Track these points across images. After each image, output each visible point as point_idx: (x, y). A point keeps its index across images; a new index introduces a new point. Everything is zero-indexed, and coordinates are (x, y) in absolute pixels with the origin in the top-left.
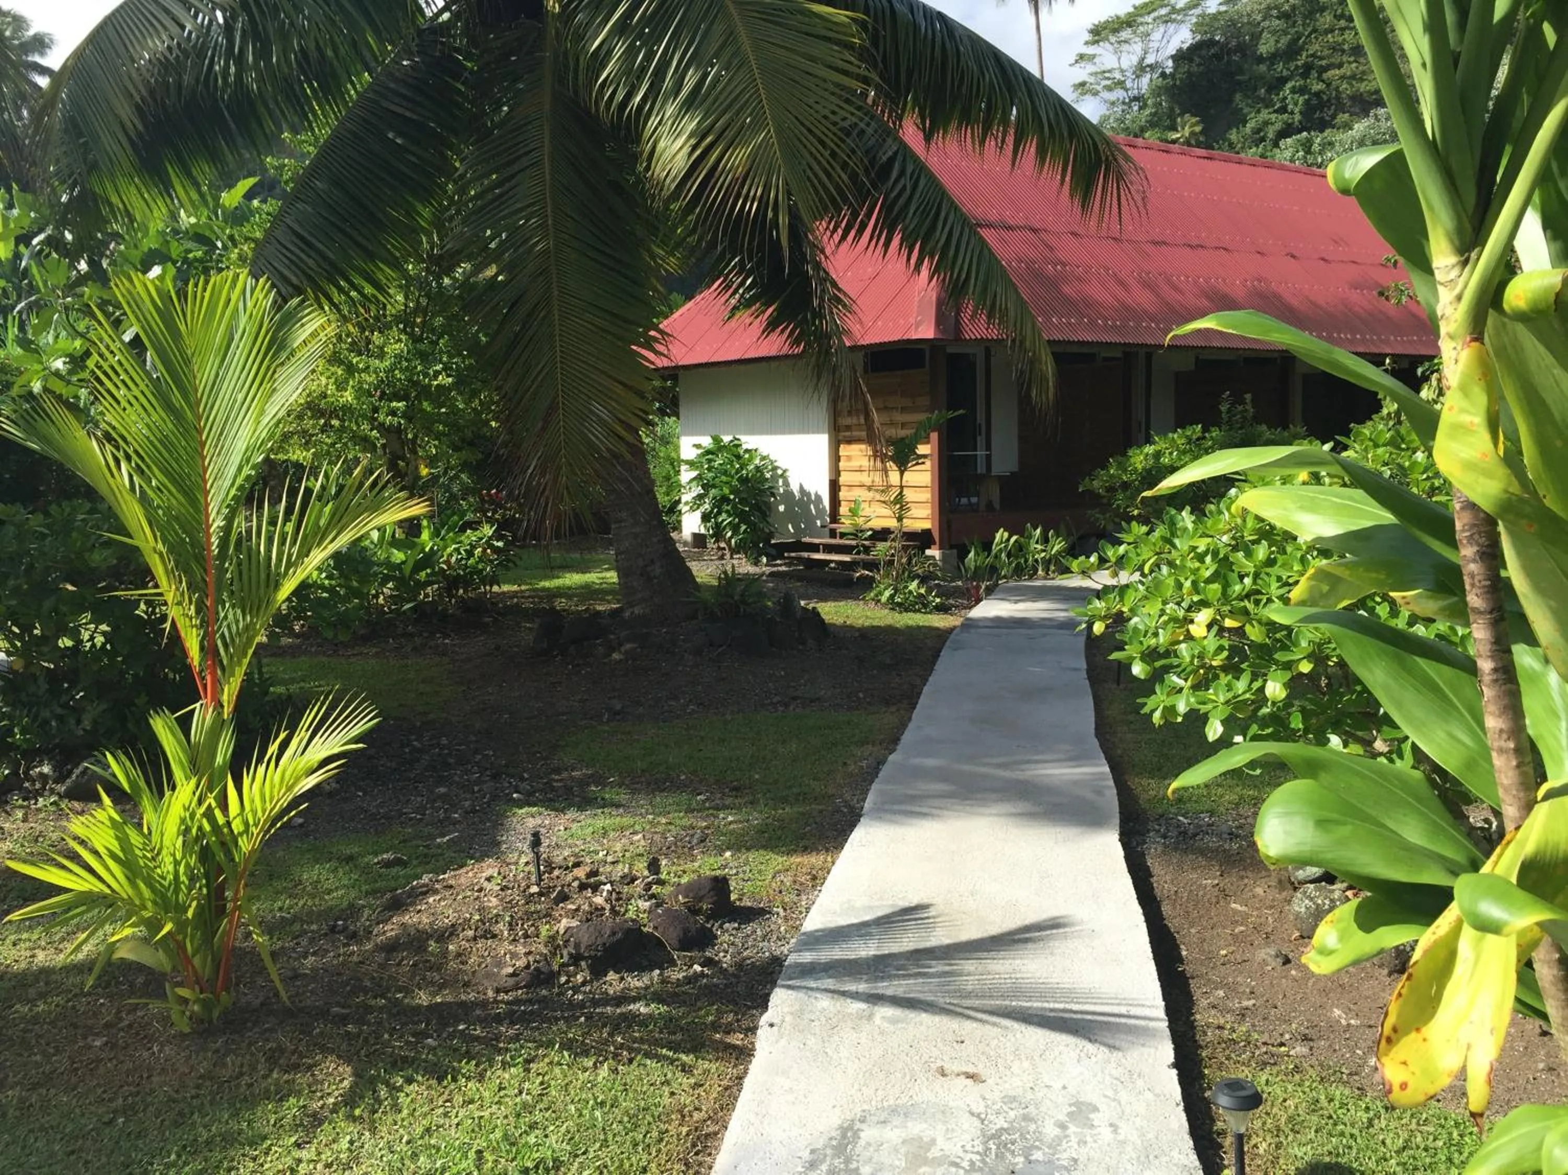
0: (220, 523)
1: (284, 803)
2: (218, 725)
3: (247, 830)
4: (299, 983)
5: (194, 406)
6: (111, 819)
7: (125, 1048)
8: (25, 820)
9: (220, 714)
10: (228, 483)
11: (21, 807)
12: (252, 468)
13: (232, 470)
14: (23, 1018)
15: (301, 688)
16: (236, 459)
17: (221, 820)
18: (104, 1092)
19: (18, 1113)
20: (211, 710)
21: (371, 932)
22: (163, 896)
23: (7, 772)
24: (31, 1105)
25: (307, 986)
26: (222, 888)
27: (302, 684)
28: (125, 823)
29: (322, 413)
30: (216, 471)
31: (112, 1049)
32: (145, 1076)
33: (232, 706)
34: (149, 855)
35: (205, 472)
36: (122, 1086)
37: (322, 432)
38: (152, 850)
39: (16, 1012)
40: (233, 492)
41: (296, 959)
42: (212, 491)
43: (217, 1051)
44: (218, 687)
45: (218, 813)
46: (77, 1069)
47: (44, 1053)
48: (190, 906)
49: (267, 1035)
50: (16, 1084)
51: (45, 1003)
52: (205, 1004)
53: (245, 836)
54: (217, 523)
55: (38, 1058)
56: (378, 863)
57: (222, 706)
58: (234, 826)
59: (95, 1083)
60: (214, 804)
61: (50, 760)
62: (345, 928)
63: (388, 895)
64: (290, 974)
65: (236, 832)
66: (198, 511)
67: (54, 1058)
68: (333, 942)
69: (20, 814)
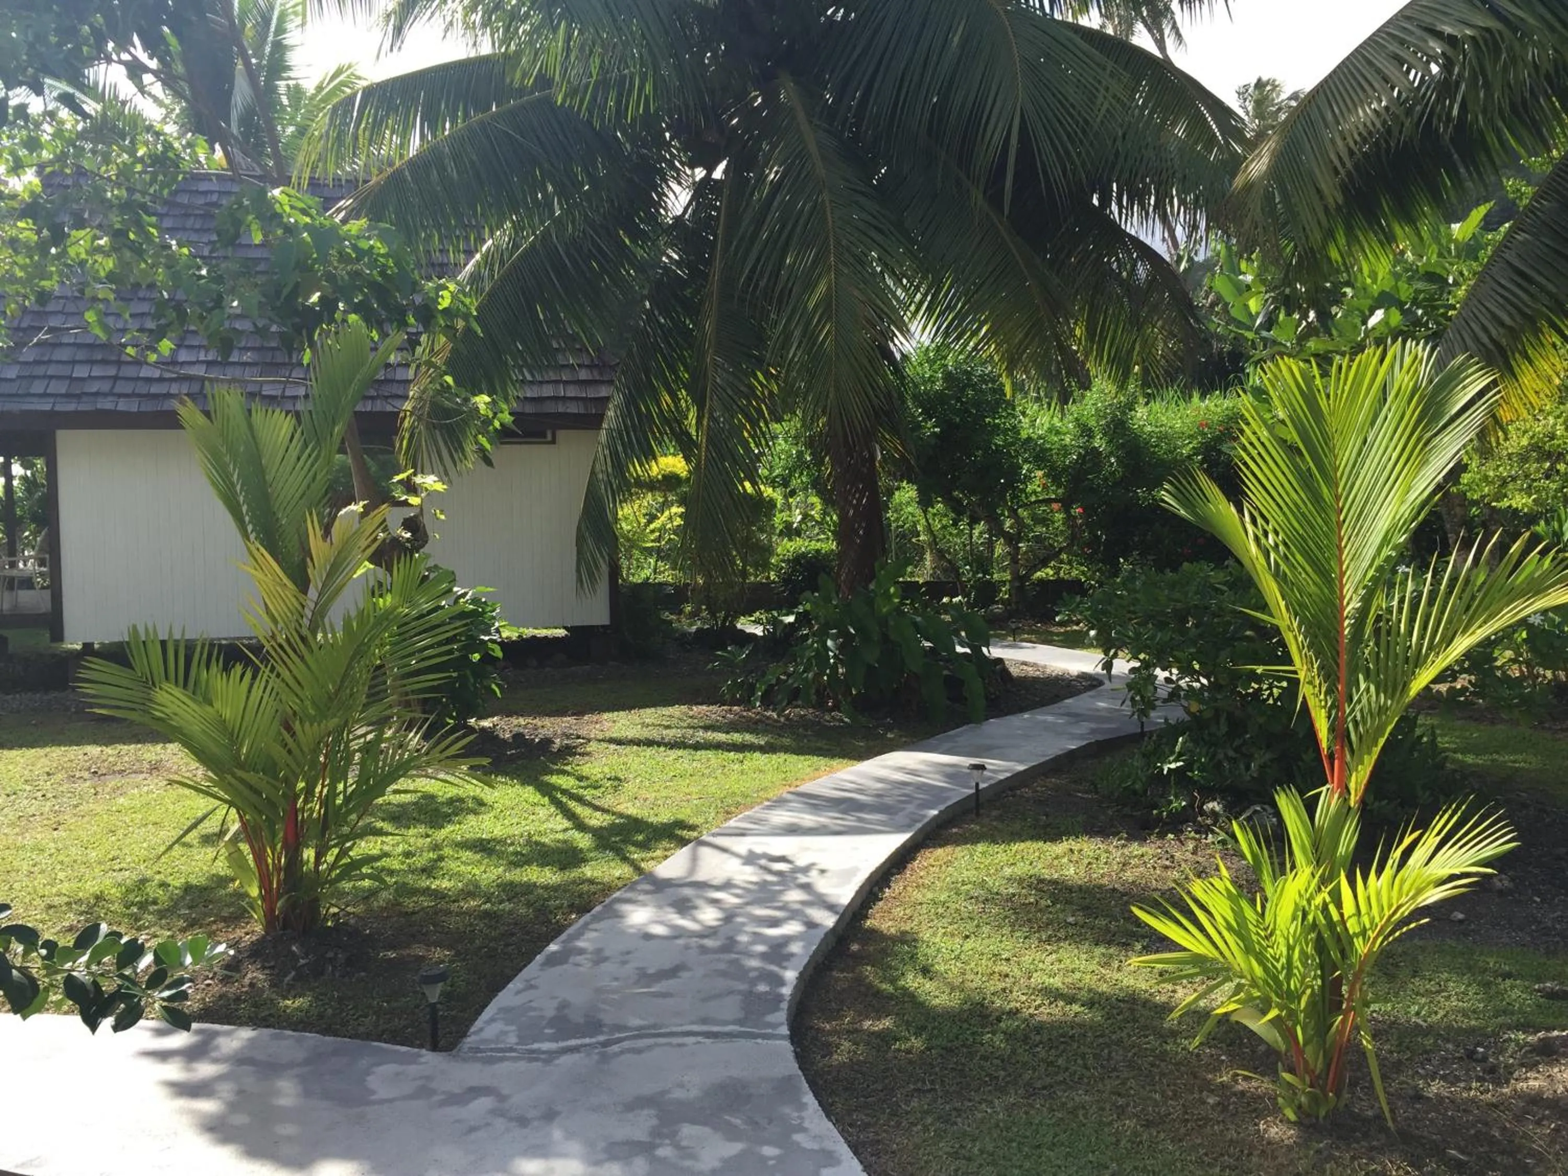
0: (1355, 604)
1: (1405, 911)
2: (1344, 811)
3: (1364, 932)
4: (1418, 1106)
5: (1332, 483)
6: (1227, 889)
7: (1233, 1115)
8: (1194, 852)
9: (1346, 800)
10: (1365, 564)
11: (1194, 839)
12: (1393, 549)
13: (1372, 551)
14: (1153, 1050)
15: (1493, 761)
16: (1376, 539)
17: (1336, 917)
18: (1206, 1154)
19: (1129, 1145)
20: (1336, 796)
21: (1511, 1073)
22: (1275, 979)
23: (1184, 803)
24: (1141, 1142)
25: (1427, 1113)
26: (1338, 982)
27: (1495, 756)
28: (1240, 896)
29: (1548, 455)
30: (1353, 551)
31: (1222, 1112)
32: (1246, 1152)
33: (1360, 794)
34: (1262, 934)
35: (1341, 553)
36: (1222, 1155)
37: (1548, 477)
38: (1266, 929)
39: (1149, 1043)
40: (1371, 573)
41: (1422, 1077)
42: (1348, 573)
43: (1319, 1152)
44: (1346, 771)
45: (1332, 908)
46: (1187, 1120)
47: (1163, 1094)
48: (1304, 992)
49: (1374, 1153)
50: (1135, 1115)
51: (1175, 1043)
52: (1314, 1098)
53: (1361, 939)
54: (1352, 605)
55: (1157, 1096)
56: (1539, 991)
57: (1349, 793)
58: (1348, 925)
59: (1199, 1141)
60: (1328, 899)
61: (1222, 799)
62: (1484, 1059)
63: (1541, 1035)
64: (1411, 1092)
65: (1351, 932)
66: (1333, 592)
67: (1170, 1102)
68: (1468, 1070)
69: (1191, 845)
